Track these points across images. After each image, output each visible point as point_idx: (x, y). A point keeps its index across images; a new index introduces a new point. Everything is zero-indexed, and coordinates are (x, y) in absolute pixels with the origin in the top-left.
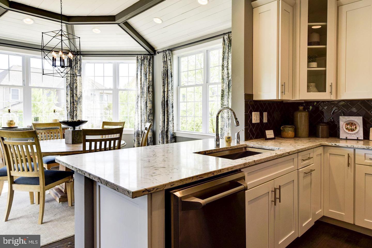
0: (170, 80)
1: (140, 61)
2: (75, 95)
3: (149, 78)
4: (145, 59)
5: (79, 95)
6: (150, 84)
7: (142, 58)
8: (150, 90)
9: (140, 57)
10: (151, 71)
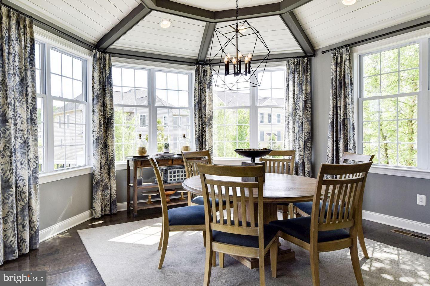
0: (349, 90)
1: (291, 66)
2: (203, 115)
3: (306, 90)
4: (299, 63)
5: (209, 115)
6: (307, 97)
7: (296, 62)
8: (308, 106)
9: (293, 61)
10: (309, 79)
